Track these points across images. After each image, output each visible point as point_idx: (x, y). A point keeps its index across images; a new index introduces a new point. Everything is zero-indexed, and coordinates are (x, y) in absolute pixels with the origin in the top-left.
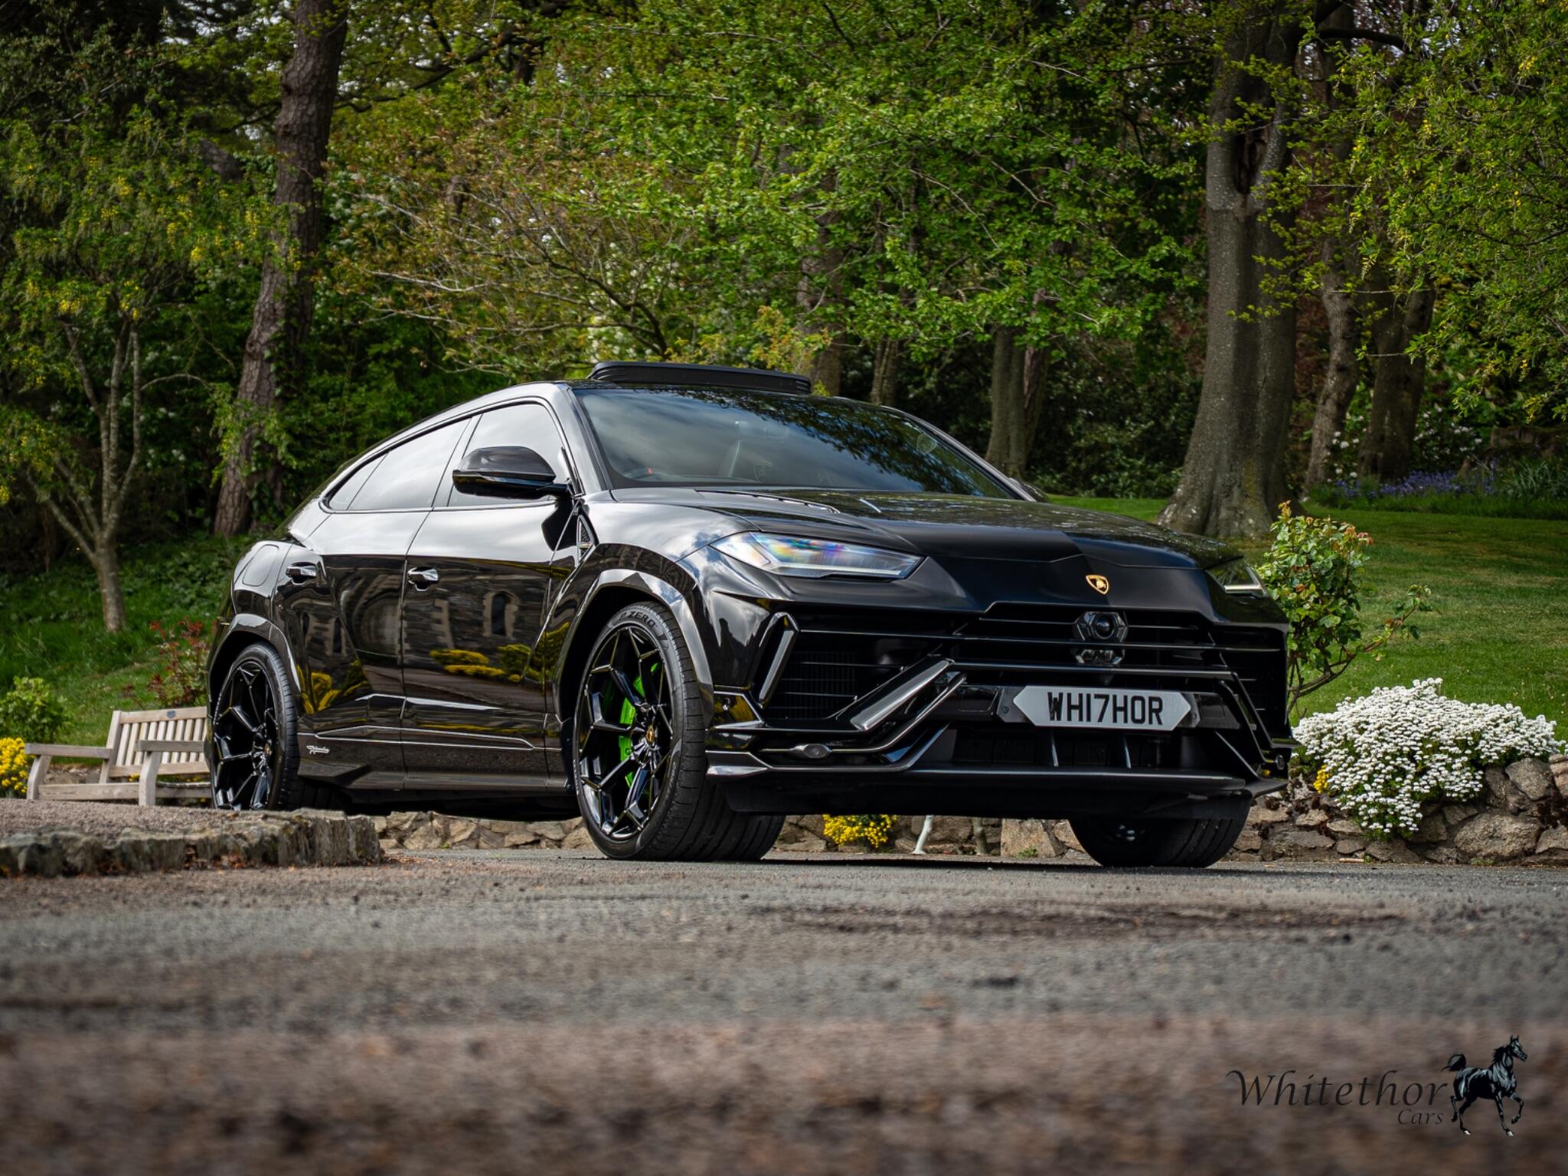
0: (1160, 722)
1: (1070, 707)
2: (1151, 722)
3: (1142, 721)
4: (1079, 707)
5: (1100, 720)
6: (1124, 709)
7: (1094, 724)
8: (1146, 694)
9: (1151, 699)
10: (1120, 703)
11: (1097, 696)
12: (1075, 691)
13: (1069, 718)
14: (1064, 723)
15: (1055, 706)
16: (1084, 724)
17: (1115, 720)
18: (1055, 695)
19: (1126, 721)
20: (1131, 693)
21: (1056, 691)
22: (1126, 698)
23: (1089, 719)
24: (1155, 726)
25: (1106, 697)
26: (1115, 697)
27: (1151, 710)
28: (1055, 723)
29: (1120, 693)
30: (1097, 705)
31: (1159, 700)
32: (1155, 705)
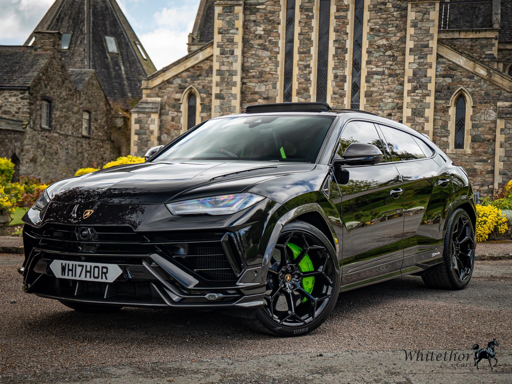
0: (106, 279)
1: (69, 270)
2: (102, 278)
3: (98, 278)
4: (72, 270)
5: (80, 276)
6: (90, 272)
7: (77, 278)
8: (100, 265)
9: (103, 268)
10: (88, 269)
11: (79, 266)
12: (71, 263)
13: (68, 275)
14: (66, 277)
15: (63, 269)
16: (74, 278)
17: (86, 277)
18: (64, 265)
19: (90, 277)
20: (93, 264)
21: (64, 262)
22: (91, 266)
23: (75, 276)
24: (104, 280)
25: (82, 266)
26: (86, 266)
27: (103, 273)
28: (63, 277)
29: (89, 264)
30: (79, 269)
31: (106, 268)
32: (105, 270)
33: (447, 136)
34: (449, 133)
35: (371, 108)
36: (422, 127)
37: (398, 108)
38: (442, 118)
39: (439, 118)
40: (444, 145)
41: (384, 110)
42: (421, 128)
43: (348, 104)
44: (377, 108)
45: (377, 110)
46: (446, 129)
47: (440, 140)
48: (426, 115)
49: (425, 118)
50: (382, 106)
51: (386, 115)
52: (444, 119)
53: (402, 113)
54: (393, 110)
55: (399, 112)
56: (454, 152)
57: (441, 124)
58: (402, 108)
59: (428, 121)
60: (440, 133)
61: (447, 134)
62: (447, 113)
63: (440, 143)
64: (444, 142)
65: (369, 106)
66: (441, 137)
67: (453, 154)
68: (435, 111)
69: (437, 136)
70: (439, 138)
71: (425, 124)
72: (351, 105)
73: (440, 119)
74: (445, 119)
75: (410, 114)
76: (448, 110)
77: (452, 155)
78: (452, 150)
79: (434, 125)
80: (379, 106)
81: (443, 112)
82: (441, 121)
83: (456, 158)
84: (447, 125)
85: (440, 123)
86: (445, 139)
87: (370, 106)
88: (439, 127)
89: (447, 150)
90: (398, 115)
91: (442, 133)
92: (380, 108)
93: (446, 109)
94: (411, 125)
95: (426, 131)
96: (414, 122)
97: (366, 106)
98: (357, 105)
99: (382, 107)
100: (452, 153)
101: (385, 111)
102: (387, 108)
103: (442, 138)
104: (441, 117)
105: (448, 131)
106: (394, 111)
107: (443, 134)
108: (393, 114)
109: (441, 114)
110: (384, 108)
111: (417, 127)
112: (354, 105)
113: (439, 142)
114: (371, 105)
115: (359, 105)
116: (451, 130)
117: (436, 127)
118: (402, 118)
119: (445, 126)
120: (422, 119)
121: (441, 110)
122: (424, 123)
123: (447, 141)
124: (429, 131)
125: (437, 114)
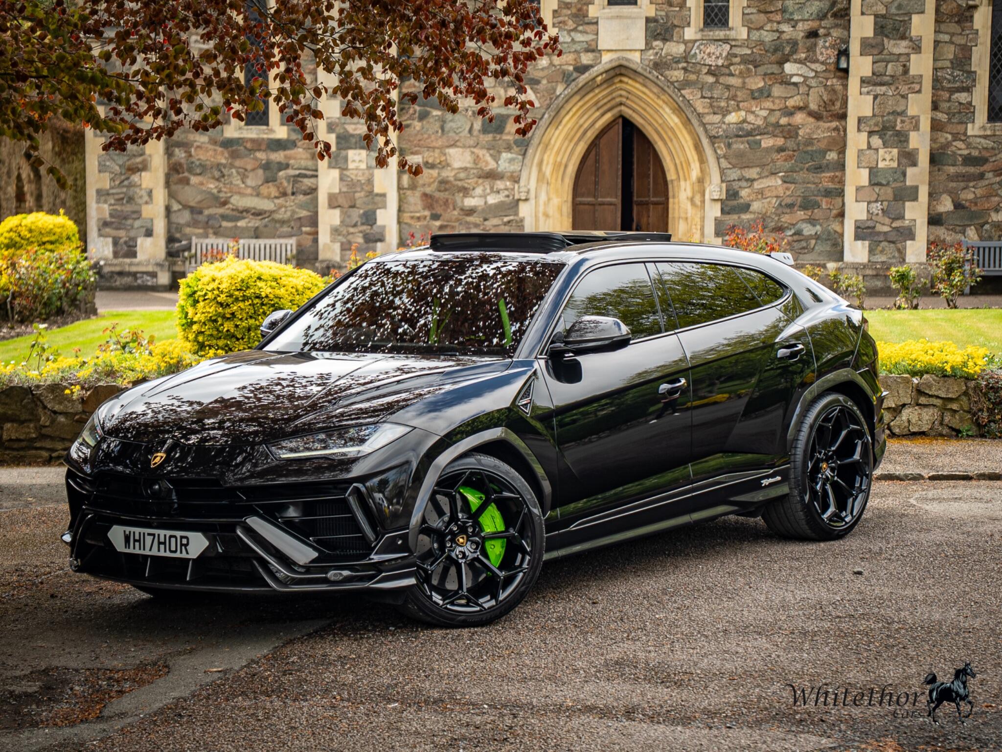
33: (968, 90)
34: (974, 80)
35: (762, 15)
36: (904, 66)
37: (835, 15)
38: (954, 39)
39: (946, 38)
40: (960, 112)
41: (797, 22)
42: (901, 68)
43: (698, 6)
44: (778, 17)
45: (779, 23)
46: (967, 68)
47: (949, 100)
48: (914, 33)
49: (911, 40)
50: (791, 10)
51: (802, 34)
52: (960, 40)
53: (847, 27)
54: (821, 19)
55: (837, 26)
56: (989, 133)
57: (951, 56)
58: (848, 15)
59: (920, 48)
60: (949, 81)
61: (969, 83)
62: (969, 24)
63: (949, 108)
64: (960, 104)
65: (754, 11)
66: (952, 91)
67: (985, 137)
68: (936, 21)
69: (943, 88)
70: (946, 95)
71: (913, 57)
72: (706, 8)
73: (951, 42)
74: (963, 42)
75: (870, 33)
76: (972, 17)
77: (983, 141)
78: (983, 128)
79: (935, 60)
80: (784, 11)
81: (958, 22)
82: (952, 48)
83: (993, 148)
84: (970, 59)
85: (949, 52)
86: (963, 97)
87: (760, 11)
88: (948, 64)
89: (970, 126)
90: (836, 33)
91: (954, 81)
92: (787, 16)
93: (967, 14)
94: (874, 63)
95: (913, 77)
96: (880, 53)
97: (746, 12)
98: (720, 8)
99: (792, 14)
100: (982, 133)
101: (800, 24)
102: (806, 16)
103: (957, 95)
104: (952, 35)
105: (971, 75)
106: (823, 23)
107: (958, 84)
108: (821, 31)
109: (954, 28)
110: (796, 17)
111: (890, 66)
112: (712, 9)
113: (948, 105)
114: (762, 7)
115: (728, 7)
116: (978, 72)
117: (940, 64)
118: (846, 41)
119: (962, 61)
120: (904, 43)
121: (952, 16)
122: (908, 55)
123: (970, 103)
124: (921, 76)
125: (943, 27)
